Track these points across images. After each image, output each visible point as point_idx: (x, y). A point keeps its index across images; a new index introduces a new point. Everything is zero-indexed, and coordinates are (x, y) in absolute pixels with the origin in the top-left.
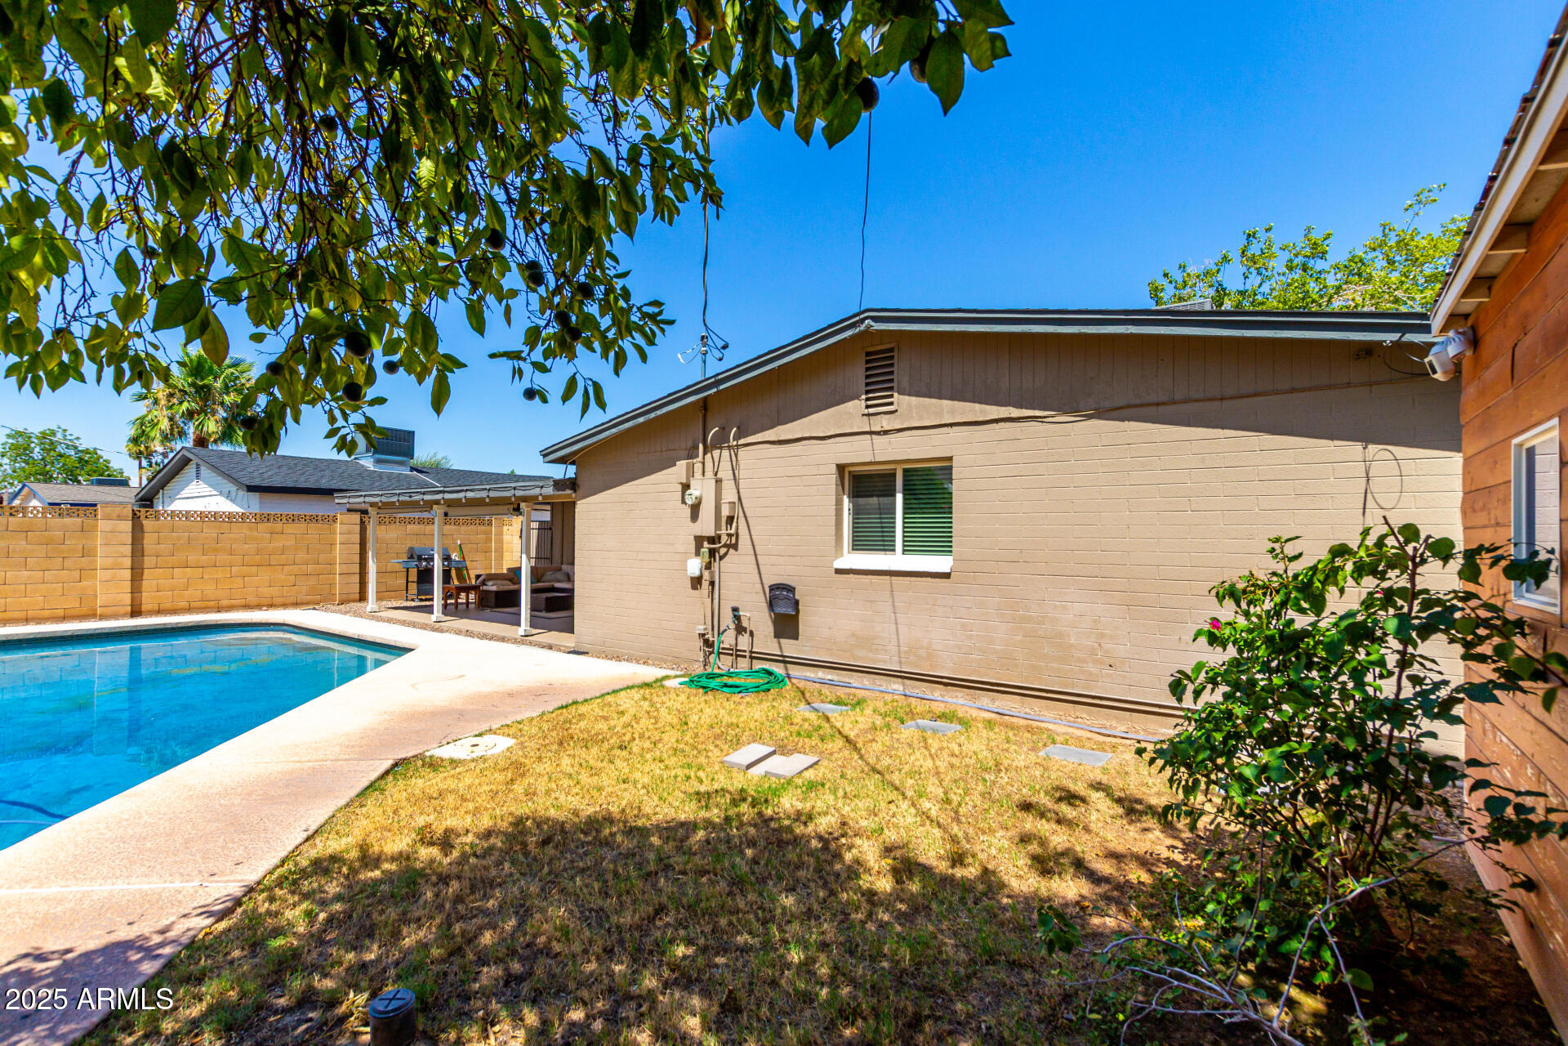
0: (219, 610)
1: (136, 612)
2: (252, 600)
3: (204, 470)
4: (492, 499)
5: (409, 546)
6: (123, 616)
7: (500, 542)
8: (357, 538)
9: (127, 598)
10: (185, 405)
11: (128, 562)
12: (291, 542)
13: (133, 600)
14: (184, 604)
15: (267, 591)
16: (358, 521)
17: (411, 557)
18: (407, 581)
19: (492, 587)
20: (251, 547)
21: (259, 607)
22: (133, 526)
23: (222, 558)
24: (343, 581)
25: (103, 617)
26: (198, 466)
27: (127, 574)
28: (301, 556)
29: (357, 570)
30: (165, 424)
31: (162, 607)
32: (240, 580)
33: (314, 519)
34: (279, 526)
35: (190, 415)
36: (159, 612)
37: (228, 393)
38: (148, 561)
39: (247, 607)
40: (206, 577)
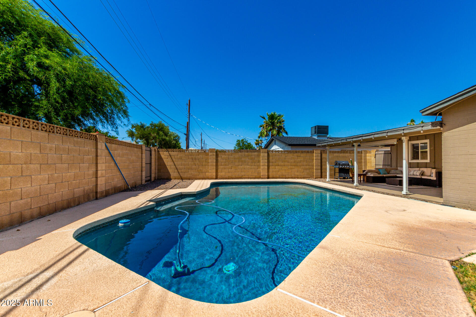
0: (286, 178)
1: (268, 178)
2: (293, 176)
3: (277, 142)
4: (388, 136)
5: (335, 160)
6: (266, 178)
7: (365, 159)
8: (320, 158)
9: (266, 174)
10: (269, 128)
11: (266, 164)
12: (302, 159)
13: (268, 174)
14: (278, 176)
15: (296, 173)
16: (320, 153)
17: (336, 164)
18: (335, 172)
19: (370, 175)
20: (292, 160)
21: (295, 178)
22: (268, 155)
23: (286, 163)
24: (316, 171)
25: (262, 178)
26: (275, 141)
27: (266, 167)
28: (305, 163)
29: (320, 168)
30: (265, 133)
31: (274, 176)
32: (290, 170)
33: (308, 152)
34: (299, 154)
35: (271, 130)
36: (273, 178)
37: (278, 124)
38: (271, 164)
39: (292, 178)
40: (283, 169)
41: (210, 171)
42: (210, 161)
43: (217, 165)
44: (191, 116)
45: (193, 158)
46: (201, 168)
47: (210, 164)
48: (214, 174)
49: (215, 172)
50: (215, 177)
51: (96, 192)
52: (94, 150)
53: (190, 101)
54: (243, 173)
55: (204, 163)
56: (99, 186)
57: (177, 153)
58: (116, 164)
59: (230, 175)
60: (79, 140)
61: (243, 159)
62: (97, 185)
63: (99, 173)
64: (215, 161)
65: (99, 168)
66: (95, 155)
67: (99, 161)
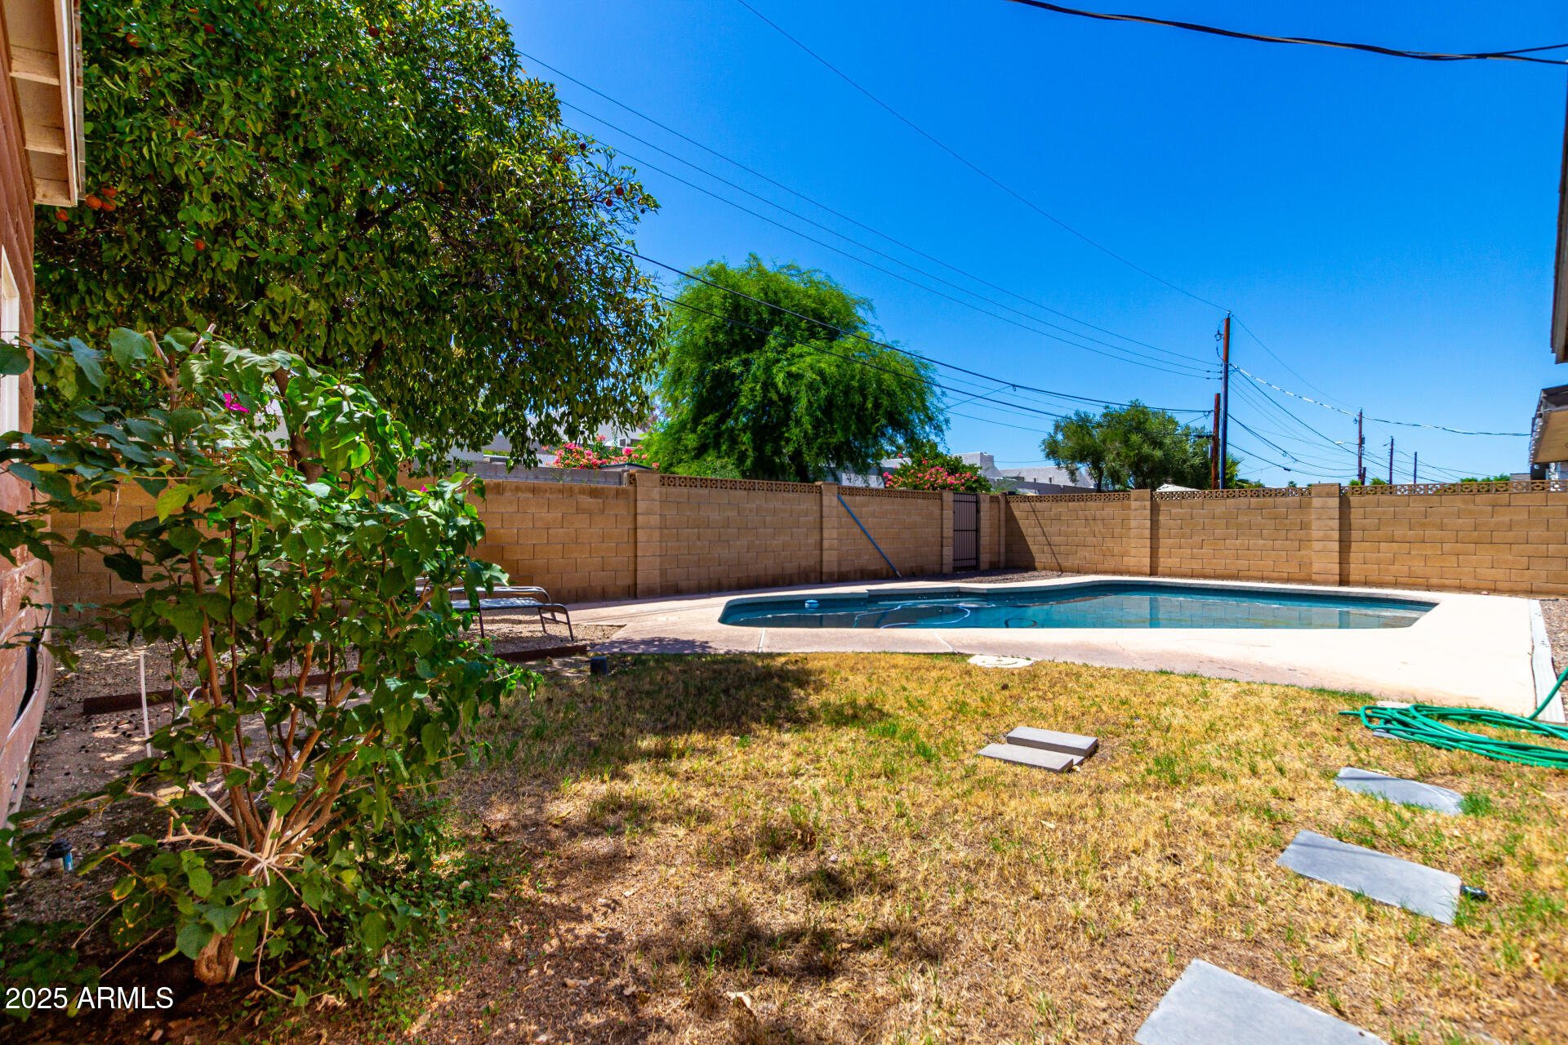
6: (1333, 584)
9: (1336, 568)
11: (1336, 535)
13: (1341, 570)
14: (1391, 579)
20: (1464, 522)
22: (1341, 503)
23: (1432, 533)
27: (1336, 546)
31: (1370, 579)
32: (1454, 557)
36: (1366, 584)
38: (1354, 534)
40: (1413, 553)
41: (1133, 552)
42: (1133, 523)
43: (1154, 537)
44: (1236, 370)
45: (1090, 517)
46: (1109, 543)
47: (1133, 532)
48: (1147, 561)
49: (1149, 555)
50: (1148, 570)
51: (821, 573)
52: (816, 508)
53: (1228, 320)
54: (1242, 564)
55: (1117, 531)
56: (824, 563)
57: (1048, 504)
58: (863, 530)
59: (1196, 566)
60: (791, 495)
61: (1243, 519)
62: (821, 561)
63: (826, 543)
64: (1148, 523)
65: (825, 535)
66: (818, 515)
67: (824, 525)
